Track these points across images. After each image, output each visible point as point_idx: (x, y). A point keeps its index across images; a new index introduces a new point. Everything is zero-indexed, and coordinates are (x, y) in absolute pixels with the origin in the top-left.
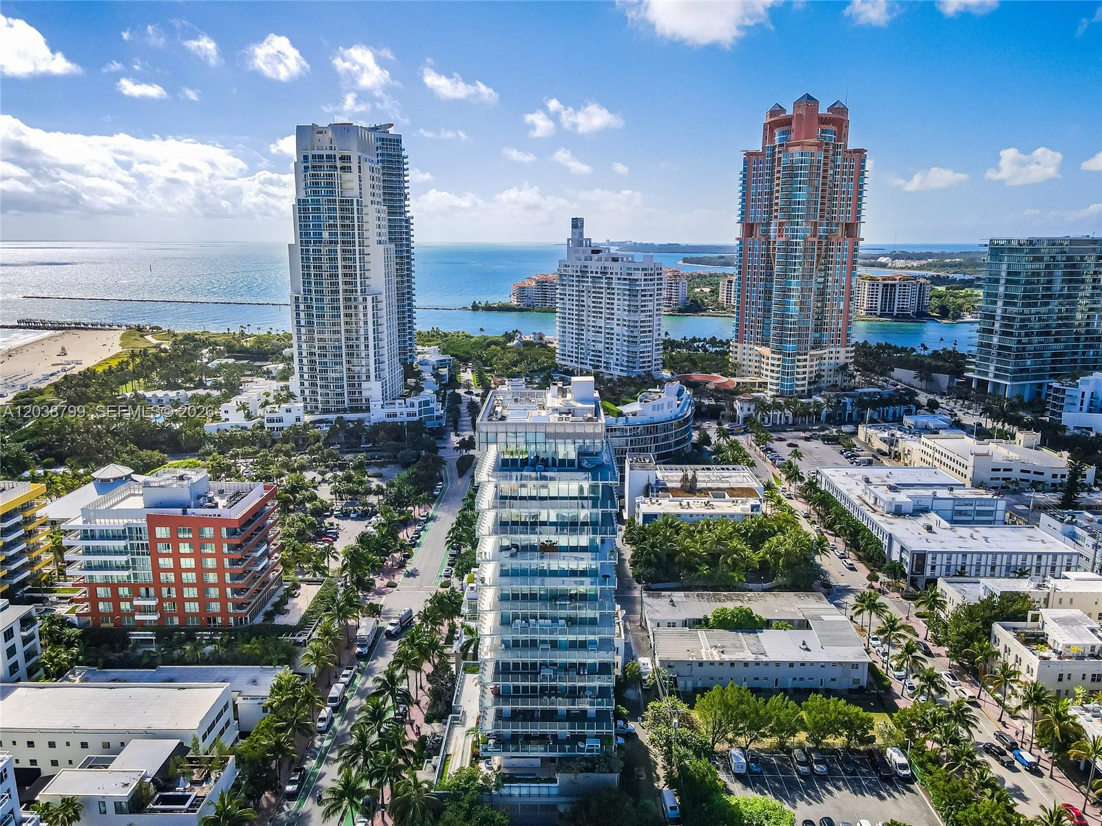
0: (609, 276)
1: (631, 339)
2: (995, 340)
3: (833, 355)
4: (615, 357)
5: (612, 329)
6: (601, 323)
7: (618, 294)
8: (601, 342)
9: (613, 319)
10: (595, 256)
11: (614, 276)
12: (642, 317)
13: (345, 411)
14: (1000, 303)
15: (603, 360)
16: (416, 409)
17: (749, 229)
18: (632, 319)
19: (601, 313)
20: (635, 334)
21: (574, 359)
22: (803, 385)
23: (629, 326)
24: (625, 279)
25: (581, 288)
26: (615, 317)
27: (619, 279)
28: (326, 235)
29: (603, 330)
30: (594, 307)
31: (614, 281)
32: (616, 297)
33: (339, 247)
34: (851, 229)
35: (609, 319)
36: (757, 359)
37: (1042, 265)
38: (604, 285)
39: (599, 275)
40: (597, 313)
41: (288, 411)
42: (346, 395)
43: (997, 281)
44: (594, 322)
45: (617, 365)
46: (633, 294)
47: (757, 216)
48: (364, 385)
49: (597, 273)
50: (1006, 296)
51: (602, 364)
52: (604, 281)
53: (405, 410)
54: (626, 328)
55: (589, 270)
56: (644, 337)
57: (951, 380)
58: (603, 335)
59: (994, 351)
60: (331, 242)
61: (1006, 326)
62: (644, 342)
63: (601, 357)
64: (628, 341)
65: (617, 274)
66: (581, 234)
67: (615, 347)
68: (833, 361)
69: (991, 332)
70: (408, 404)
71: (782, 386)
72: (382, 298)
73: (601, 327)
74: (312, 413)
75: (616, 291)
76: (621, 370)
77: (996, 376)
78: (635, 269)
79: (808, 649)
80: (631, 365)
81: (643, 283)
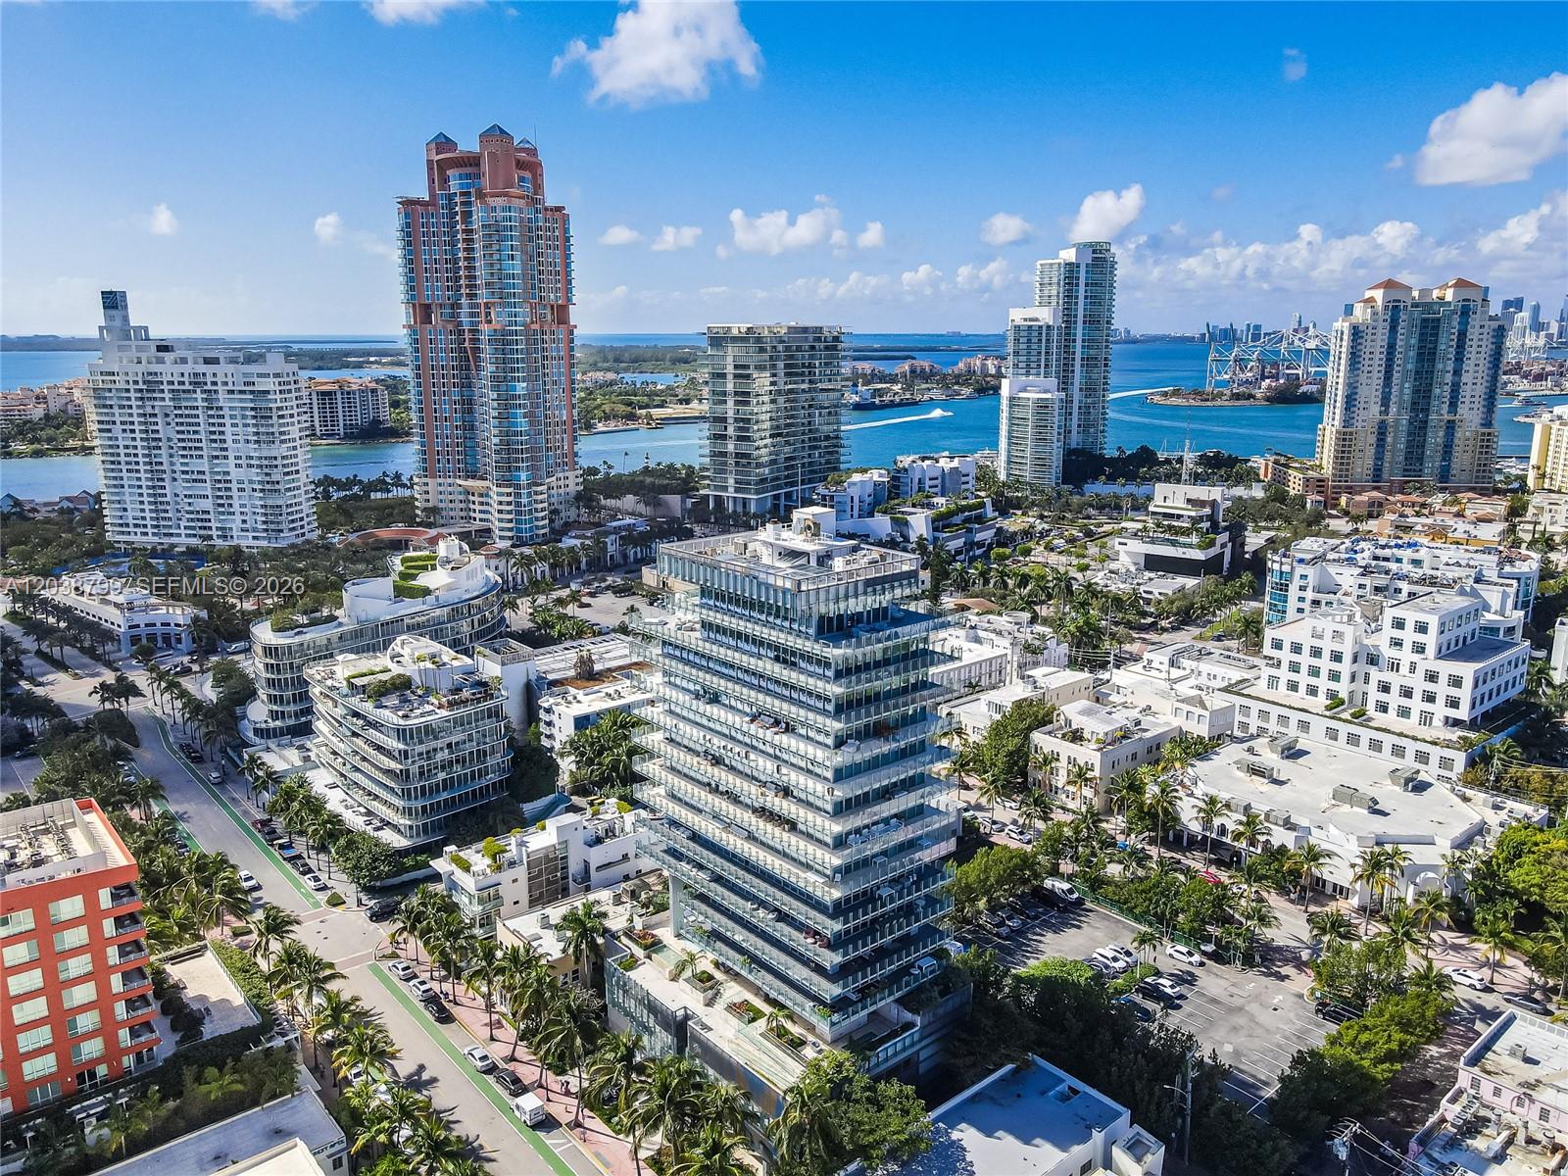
0: (209, 387)
1: (268, 487)
2: (731, 447)
3: (561, 483)
4: (238, 518)
5: (228, 473)
6: (201, 465)
7: (232, 417)
8: (205, 497)
9: (226, 457)
10: (169, 357)
11: (218, 388)
12: (283, 449)
14: (730, 403)
15: (213, 524)
17: (423, 312)
18: (265, 454)
19: (198, 448)
20: (274, 478)
21: (150, 530)
22: (543, 527)
23: (260, 466)
24: (243, 392)
25: (149, 410)
26: (231, 454)
27: (231, 392)
29: (207, 477)
30: (182, 440)
31: (220, 396)
32: (227, 421)
34: (561, 314)
35: (217, 457)
36: (461, 497)
37: (766, 356)
38: (200, 403)
39: (187, 387)
40: (192, 449)
43: (723, 376)
44: (185, 464)
45: (244, 530)
46: (262, 415)
47: (435, 292)
49: (181, 383)
50: (736, 394)
51: (214, 533)
52: (199, 395)
54: (254, 470)
55: (165, 379)
56: (289, 482)
57: (683, 502)
58: (208, 485)
59: (731, 461)
61: (740, 429)
62: (289, 489)
63: (209, 520)
64: (262, 490)
65: (224, 383)
66: (126, 319)
67: (236, 502)
68: (562, 491)
69: (724, 437)
71: (519, 530)
73: (201, 472)
75: (226, 412)
76: (254, 538)
77: (737, 490)
78: (260, 375)
80: (272, 527)
81: (278, 396)
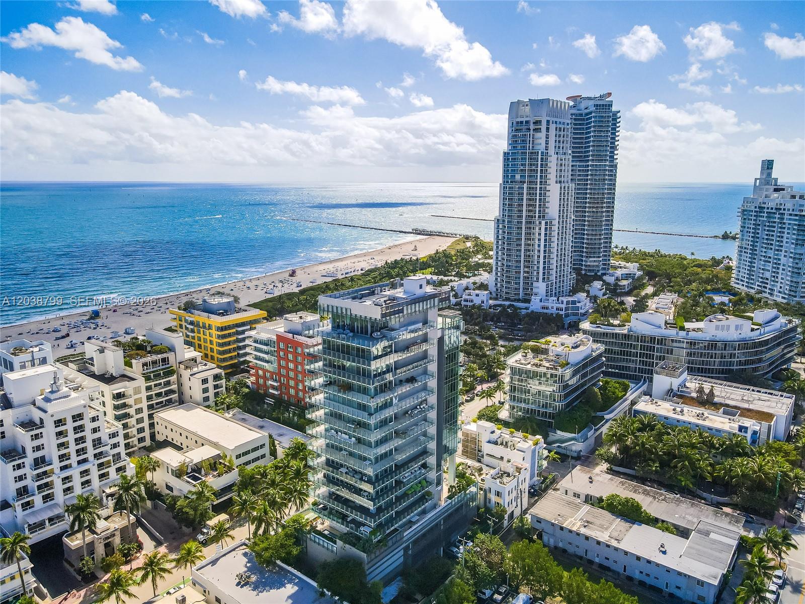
0: (782, 211)
1: (796, 270)
4: (779, 285)
5: (780, 259)
6: (771, 253)
7: (789, 229)
8: (769, 271)
9: (781, 251)
10: (776, 194)
11: (786, 212)
13: (519, 300)
15: (768, 286)
16: (564, 306)
18: (799, 251)
19: (772, 244)
20: (799, 266)
21: (745, 284)
23: (794, 258)
24: (796, 215)
25: (758, 222)
26: (783, 249)
27: (791, 215)
28: (518, 177)
29: (771, 260)
30: (767, 239)
31: (786, 217)
32: (786, 231)
33: (525, 186)
35: (778, 250)
38: (777, 220)
39: (774, 211)
40: (769, 245)
41: (477, 295)
42: (521, 290)
44: (765, 252)
45: (780, 292)
46: (801, 229)
48: (535, 284)
49: (772, 209)
52: (777, 216)
53: (556, 306)
54: (791, 260)
55: (766, 206)
58: (770, 264)
60: (521, 182)
63: (767, 284)
64: (793, 272)
65: (789, 210)
66: (769, 174)
67: (780, 276)
70: (560, 301)
72: (556, 222)
73: (770, 257)
74: (496, 299)
75: (787, 226)
76: (783, 298)
79: (664, 553)
80: (793, 293)
